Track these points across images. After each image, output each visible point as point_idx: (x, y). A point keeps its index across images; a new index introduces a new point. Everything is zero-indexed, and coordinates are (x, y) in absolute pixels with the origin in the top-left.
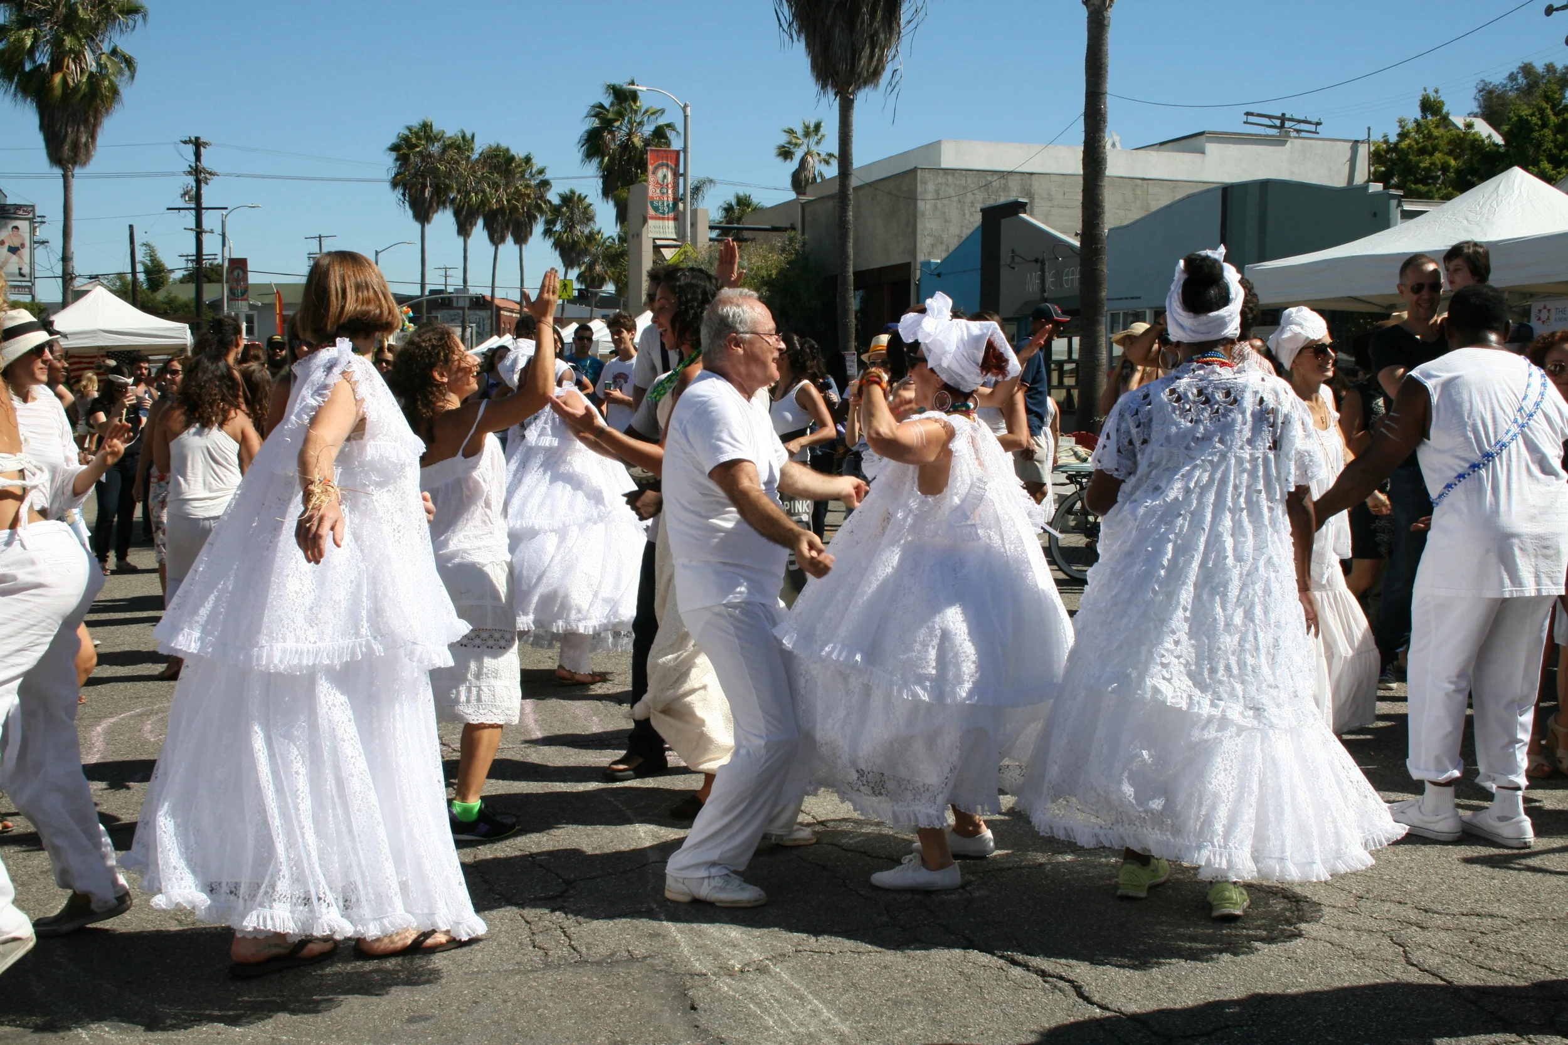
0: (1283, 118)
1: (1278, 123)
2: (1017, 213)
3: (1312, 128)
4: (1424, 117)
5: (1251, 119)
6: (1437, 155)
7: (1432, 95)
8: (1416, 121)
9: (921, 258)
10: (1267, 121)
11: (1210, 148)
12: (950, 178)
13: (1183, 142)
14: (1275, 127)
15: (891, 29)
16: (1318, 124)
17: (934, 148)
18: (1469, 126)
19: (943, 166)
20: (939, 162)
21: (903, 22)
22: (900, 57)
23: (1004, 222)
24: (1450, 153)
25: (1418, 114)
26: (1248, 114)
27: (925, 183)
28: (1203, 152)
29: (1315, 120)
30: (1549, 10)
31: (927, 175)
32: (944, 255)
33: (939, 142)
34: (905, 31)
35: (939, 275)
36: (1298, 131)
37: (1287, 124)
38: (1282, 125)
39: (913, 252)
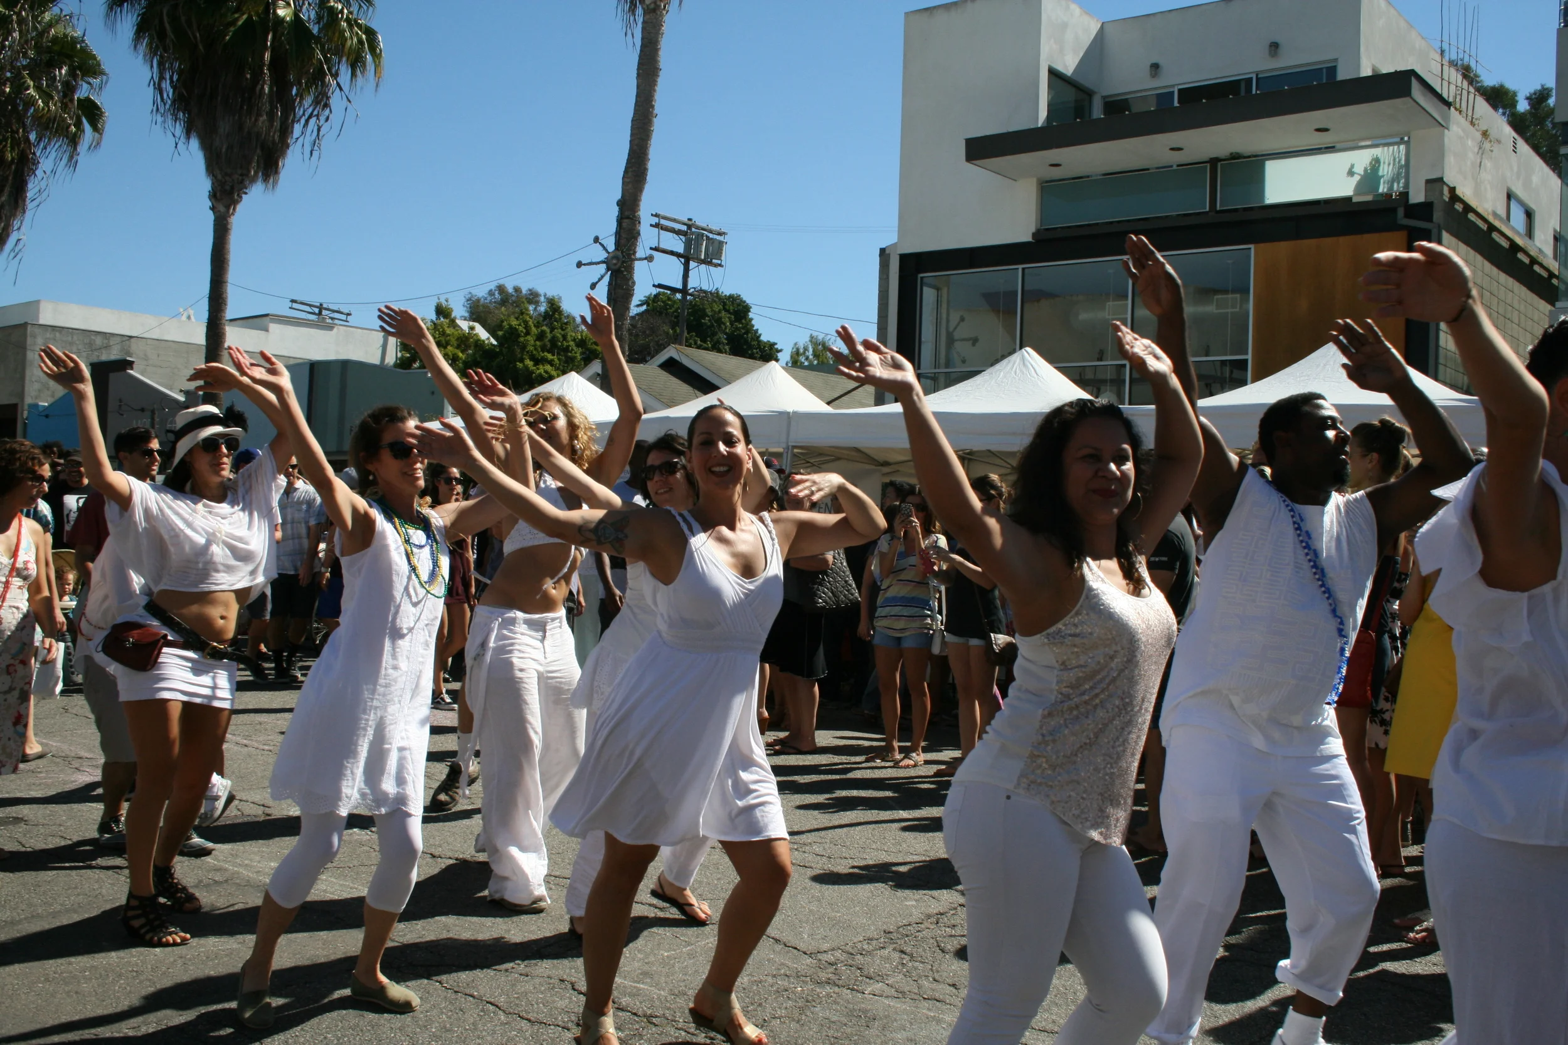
0: (321, 308)
1: (317, 310)
2: (125, 369)
3: (343, 317)
4: (438, 318)
5: (295, 305)
6: (449, 348)
7: (444, 304)
8: (432, 321)
9: (28, 400)
10: (308, 309)
11: (273, 327)
12: (58, 334)
13: (250, 321)
14: (314, 313)
15: (16, 202)
16: (349, 314)
17: (33, 306)
18: (472, 328)
19: (41, 322)
20: (37, 318)
21: (29, 195)
22: (23, 229)
23: (113, 377)
24: (458, 347)
25: (433, 317)
26: (293, 301)
27: (34, 336)
28: (267, 330)
29: (346, 311)
30: (579, 264)
31: (37, 330)
32: (51, 400)
33: (38, 302)
34: (30, 206)
35: (47, 416)
36: (332, 319)
37: (324, 312)
38: (320, 313)
39: (22, 395)
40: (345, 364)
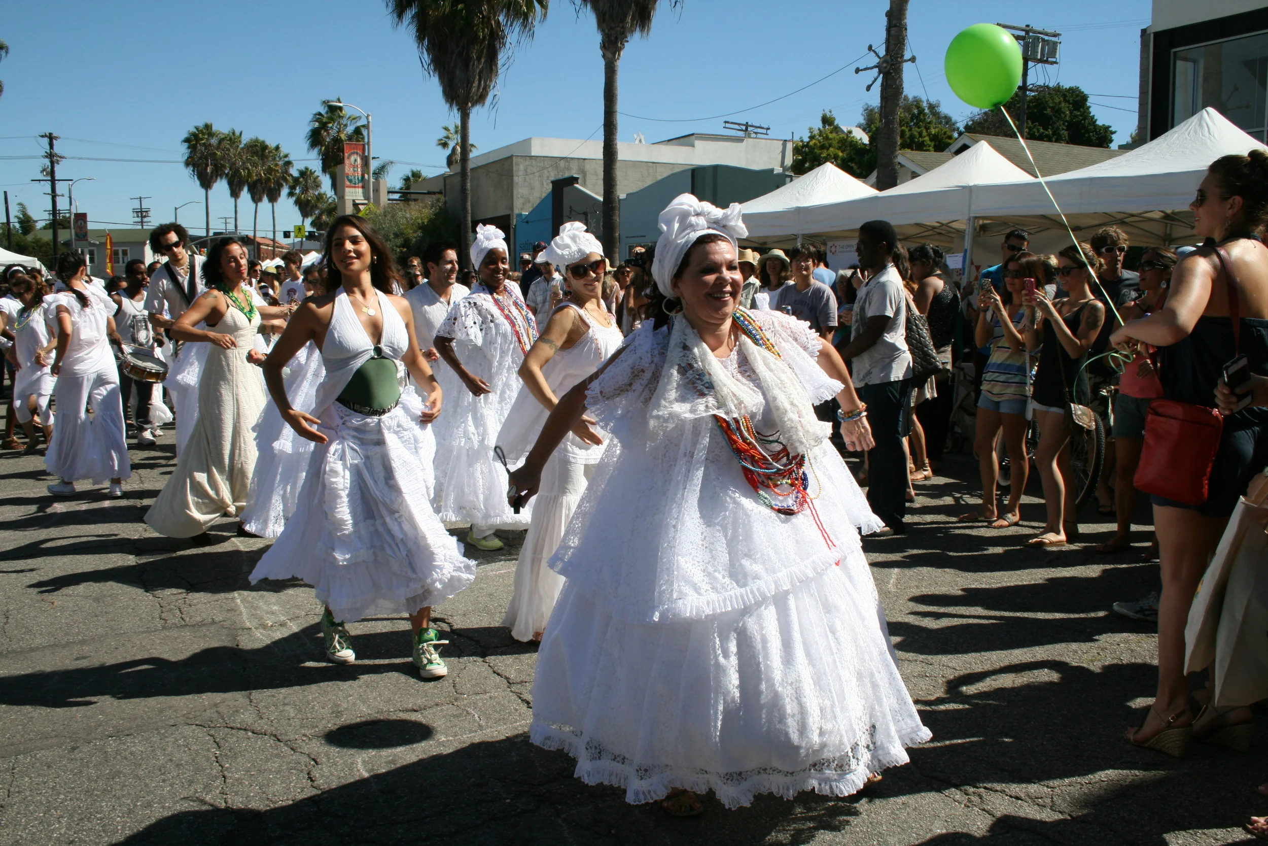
0: (747, 125)
1: (744, 128)
2: (572, 184)
3: (764, 131)
4: (824, 127)
5: (727, 125)
6: (831, 149)
7: (828, 114)
8: (819, 129)
9: (516, 211)
10: (737, 127)
11: (698, 143)
12: (534, 162)
13: (682, 140)
14: (742, 130)
15: (491, 69)
16: (768, 129)
17: (527, 142)
18: (850, 132)
19: (533, 154)
20: (530, 152)
21: (500, 63)
22: (498, 87)
23: (566, 190)
24: (839, 148)
25: (820, 125)
26: (726, 122)
27: (518, 165)
28: (693, 146)
29: (766, 126)
30: (857, 71)
31: (519, 160)
32: (531, 209)
33: (530, 139)
34: (501, 71)
35: (527, 222)
36: (756, 133)
37: (750, 129)
38: (746, 130)
39: (511, 208)
40: (716, 168)
